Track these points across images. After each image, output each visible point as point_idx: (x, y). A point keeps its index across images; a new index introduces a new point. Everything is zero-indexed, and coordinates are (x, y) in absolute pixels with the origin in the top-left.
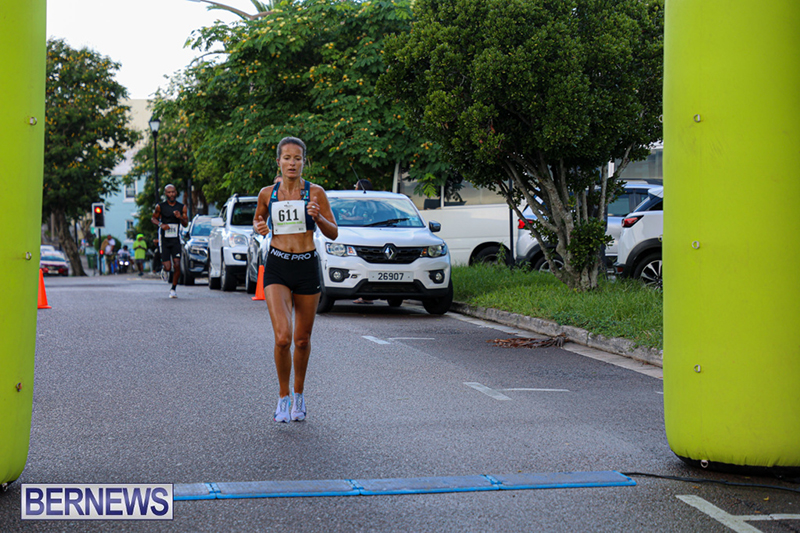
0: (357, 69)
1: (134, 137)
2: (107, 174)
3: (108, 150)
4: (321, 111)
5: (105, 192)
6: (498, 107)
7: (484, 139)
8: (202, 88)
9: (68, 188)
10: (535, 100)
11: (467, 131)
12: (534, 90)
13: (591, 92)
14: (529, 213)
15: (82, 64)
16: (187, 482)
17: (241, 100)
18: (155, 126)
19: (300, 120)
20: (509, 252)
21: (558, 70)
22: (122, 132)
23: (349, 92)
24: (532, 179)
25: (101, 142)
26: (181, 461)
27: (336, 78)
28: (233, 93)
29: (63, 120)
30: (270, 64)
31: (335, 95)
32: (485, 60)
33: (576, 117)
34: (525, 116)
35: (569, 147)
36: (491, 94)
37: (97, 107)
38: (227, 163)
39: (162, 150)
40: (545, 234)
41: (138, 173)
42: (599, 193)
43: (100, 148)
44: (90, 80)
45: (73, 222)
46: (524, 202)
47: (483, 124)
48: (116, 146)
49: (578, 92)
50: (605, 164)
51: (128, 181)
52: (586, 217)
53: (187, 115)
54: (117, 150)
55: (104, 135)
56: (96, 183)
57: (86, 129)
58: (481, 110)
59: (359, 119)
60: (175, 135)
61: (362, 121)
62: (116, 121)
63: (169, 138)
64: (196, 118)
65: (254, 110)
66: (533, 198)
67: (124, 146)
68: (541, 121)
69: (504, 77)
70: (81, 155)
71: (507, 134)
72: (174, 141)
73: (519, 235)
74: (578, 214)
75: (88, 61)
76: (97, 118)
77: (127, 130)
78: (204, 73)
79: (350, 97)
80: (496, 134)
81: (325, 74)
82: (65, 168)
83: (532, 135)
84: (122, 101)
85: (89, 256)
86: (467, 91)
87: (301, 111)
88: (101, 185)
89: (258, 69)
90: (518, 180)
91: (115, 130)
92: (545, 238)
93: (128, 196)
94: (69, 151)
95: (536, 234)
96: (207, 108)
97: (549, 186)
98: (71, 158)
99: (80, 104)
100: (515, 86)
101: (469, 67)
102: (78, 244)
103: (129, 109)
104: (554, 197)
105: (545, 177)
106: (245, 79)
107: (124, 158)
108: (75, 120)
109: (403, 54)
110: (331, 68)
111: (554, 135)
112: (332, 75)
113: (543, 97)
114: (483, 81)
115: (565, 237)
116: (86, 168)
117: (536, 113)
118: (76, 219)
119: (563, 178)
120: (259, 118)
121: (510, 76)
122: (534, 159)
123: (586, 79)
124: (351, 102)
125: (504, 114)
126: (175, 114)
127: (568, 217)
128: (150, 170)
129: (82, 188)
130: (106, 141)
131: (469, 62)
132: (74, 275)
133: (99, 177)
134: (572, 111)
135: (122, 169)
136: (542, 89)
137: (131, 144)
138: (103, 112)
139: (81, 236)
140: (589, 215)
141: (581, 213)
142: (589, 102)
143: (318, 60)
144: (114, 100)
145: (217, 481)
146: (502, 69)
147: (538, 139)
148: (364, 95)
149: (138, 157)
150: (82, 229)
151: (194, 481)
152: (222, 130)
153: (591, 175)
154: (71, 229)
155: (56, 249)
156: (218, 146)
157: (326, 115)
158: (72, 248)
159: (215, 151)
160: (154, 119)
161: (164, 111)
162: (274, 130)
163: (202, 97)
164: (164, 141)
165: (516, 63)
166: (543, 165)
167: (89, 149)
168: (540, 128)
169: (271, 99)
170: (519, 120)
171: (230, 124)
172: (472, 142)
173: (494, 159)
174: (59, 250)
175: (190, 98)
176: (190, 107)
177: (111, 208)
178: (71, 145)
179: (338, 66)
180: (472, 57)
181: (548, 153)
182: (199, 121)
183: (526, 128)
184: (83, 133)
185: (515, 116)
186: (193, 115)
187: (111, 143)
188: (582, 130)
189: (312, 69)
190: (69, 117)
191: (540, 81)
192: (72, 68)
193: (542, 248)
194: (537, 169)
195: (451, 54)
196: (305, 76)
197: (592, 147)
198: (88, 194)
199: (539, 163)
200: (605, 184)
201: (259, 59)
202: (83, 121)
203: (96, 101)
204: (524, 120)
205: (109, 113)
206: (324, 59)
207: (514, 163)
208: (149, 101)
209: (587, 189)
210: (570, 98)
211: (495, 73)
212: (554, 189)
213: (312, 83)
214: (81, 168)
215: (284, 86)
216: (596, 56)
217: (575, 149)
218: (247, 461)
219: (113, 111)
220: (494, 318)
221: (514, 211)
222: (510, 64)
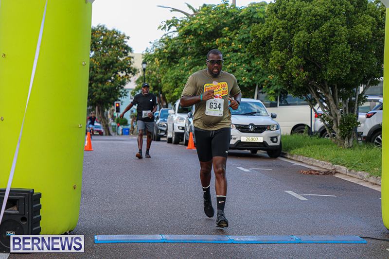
0: (239, 40)
1: (135, 71)
2: (122, 88)
3: (123, 77)
5: (121, 96)
6: (305, 59)
7: (298, 74)
8: (166, 48)
9: (105, 94)
10: (324, 56)
11: (290, 70)
12: (323, 51)
13: (351, 52)
14: (320, 110)
15: (113, 37)
16: (151, 234)
17: (184, 54)
18: (145, 66)
20: (310, 128)
21: (335, 42)
22: (129, 69)
23: (235, 51)
24: (321, 94)
25: (120, 73)
26: (149, 224)
27: (229, 44)
28: (180, 50)
29: (103, 63)
30: (197, 38)
31: (228, 52)
32: (299, 37)
33: (343, 64)
35: (339, 78)
36: (302, 53)
37: (118, 57)
38: (177, 84)
39: (148, 78)
40: (327, 121)
42: (355, 101)
43: (120, 76)
45: (106, 110)
46: (318, 105)
47: (298, 67)
48: (126, 75)
49: (345, 52)
50: (358, 87)
52: (347, 113)
53: (159, 60)
54: (127, 77)
55: (121, 70)
56: (117, 92)
57: (113, 67)
58: (297, 60)
59: (239, 64)
60: (155, 70)
61: (240, 65)
62: (127, 63)
63: (152, 72)
64: (163, 62)
65: (190, 59)
66: (322, 103)
67: (130, 75)
68: (326, 66)
69: (309, 45)
70: (110, 79)
71: (309, 72)
72: (154, 73)
73: (315, 121)
74: (344, 111)
75: (115, 35)
76: (119, 62)
77: (132, 68)
78: (168, 41)
79: (235, 54)
80: (304, 72)
81: (223, 42)
82: (104, 85)
83: (322, 73)
84: (130, 54)
85: (113, 126)
86: (291, 51)
88: (119, 94)
89: (192, 39)
90: (315, 94)
91: (126, 68)
92: (327, 123)
94: (106, 77)
95: (323, 120)
96: (168, 57)
97: (330, 97)
98: (106, 81)
99: (111, 55)
100: (314, 49)
101: (292, 40)
102: (108, 121)
103: (133, 58)
104: (332, 103)
105: (328, 93)
106: (186, 44)
107: (130, 81)
108: (108, 63)
109: (260, 34)
110: (226, 39)
111: (332, 73)
112: (227, 43)
113: (327, 55)
114: (298, 47)
115: (337, 122)
116: (113, 85)
117: (324, 62)
118: (108, 109)
119: (337, 94)
120: (192, 63)
121: (311, 44)
122: (322, 84)
123: (349, 46)
124: (235, 56)
125: (308, 63)
126: (153, 61)
127: (339, 113)
129: (110, 95)
130: (122, 73)
131: (292, 38)
132: (106, 135)
133: (118, 89)
134: (341, 61)
135: (129, 86)
136: (327, 51)
137: (134, 74)
138: (121, 59)
139: (109, 117)
140: (349, 111)
141: (345, 111)
142: (350, 57)
143: (220, 35)
144: (126, 54)
145: (165, 234)
146: (307, 41)
147: (325, 75)
148: (242, 52)
149: (137, 82)
150: (110, 114)
151: (154, 234)
152: (175, 68)
153: (350, 91)
154: (105, 113)
156: (173, 75)
158: (105, 122)
159: (172, 78)
160: (144, 63)
161: (148, 59)
162: (198, 68)
163: (165, 52)
164: (150, 73)
165: (315, 38)
166: (327, 87)
167: (114, 76)
168: (326, 70)
169: (198, 54)
170: (316, 65)
171: (178, 65)
172: (292, 76)
173: (303, 84)
174: (100, 123)
175: (160, 53)
176: (160, 57)
177: (123, 104)
178: (107, 74)
179: (230, 39)
180: (293, 35)
181: (329, 81)
182: (164, 64)
183: (319, 69)
184: (112, 69)
185: (314, 64)
186: (161, 60)
187: (124, 74)
188: (346, 71)
189: (218, 40)
190: (106, 62)
191: (326, 47)
192: (108, 38)
193: (326, 127)
194: (324, 89)
195: (283, 34)
196: (214, 43)
197: (351, 79)
198: (114, 97)
199: (325, 86)
200: (357, 97)
201: (193, 35)
202: (112, 63)
203: (118, 54)
204: (318, 65)
205: (124, 60)
206: (223, 35)
207: (313, 86)
208: (142, 55)
209: (348, 99)
210: (340, 55)
211: (304, 43)
212: (332, 99)
213: (217, 47)
214: (111, 85)
215: (204, 48)
216: (354, 35)
217: (343, 80)
218: (179, 225)
219: (126, 59)
220: (301, 160)
221: (312, 109)
222: (312, 39)
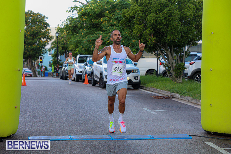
0: (114, 19)
1: (51, 38)
2: (44, 48)
3: (44, 41)
4: (104, 31)
5: (43, 53)
6: (154, 30)
7: (150, 39)
8: (71, 24)
9: (33, 52)
10: (165, 28)
11: (145, 37)
12: (165, 25)
13: (181, 26)
14: (163, 61)
15: (37, 17)
16: (63, 135)
17: (81, 28)
18: (57, 35)
19: (98, 33)
20: (157, 72)
21: (172, 20)
22: (48, 36)
23: (112, 25)
24: (164, 51)
25: (42, 39)
26: (62, 129)
27: (109, 21)
28: (79, 25)
30: (90, 17)
31: (108, 26)
32: (151, 16)
33: (177, 33)
34: (162, 33)
35: (174, 42)
36: (152, 26)
37: (41, 29)
38: (77, 45)
39: (59, 42)
40: (167, 67)
41: (52, 48)
42: (183, 55)
43: (42, 41)
44: (39, 22)
45: (34, 62)
46: (161, 57)
47: (150, 35)
48: (46, 40)
49: (177, 26)
50: (185, 47)
51: (50, 50)
52: (179, 62)
53: (66, 32)
55: (43, 37)
56: (40, 50)
57: (38, 35)
58: (149, 31)
60: (63, 37)
62: (46, 33)
63: (61, 38)
65: (85, 31)
66: (164, 56)
67: (49, 40)
68: (167, 34)
69: (156, 21)
70: (36, 43)
71: (157, 38)
72: (63, 39)
73: (160, 67)
74: (177, 61)
75: (39, 16)
76: (41, 32)
77: (50, 36)
78: (71, 20)
79: (112, 27)
80: (154, 38)
81: (105, 20)
82: (32, 46)
83: (164, 38)
84: (48, 28)
85: (38, 71)
86: (146, 25)
87: (98, 31)
88: (42, 51)
89: (87, 19)
90: (160, 51)
91: (46, 36)
93: (49, 55)
94: (33, 41)
95: (165, 66)
96: (72, 30)
97: (169, 53)
98: (34, 44)
99: (36, 28)
100: (159, 24)
101: (146, 18)
102: (35, 68)
103: (50, 30)
104: (170, 56)
105: (167, 50)
106: (83, 21)
107: (48, 44)
108: (35, 33)
109: (127, 15)
110: (107, 18)
111: (170, 38)
112: (107, 21)
113: (167, 27)
114: (150, 22)
115: (173, 67)
116: (38, 47)
117: (165, 32)
118: (35, 61)
119: (173, 51)
120: (86, 33)
121: (158, 21)
122: (164, 45)
123: (180, 22)
125: (156, 32)
126: (63, 31)
127: (174, 62)
128: (56, 47)
129: (36, 52)
130: (44, 39)
131: (146, 17)
132: (34, 76)
133: (41, 49)
134: (175, 31)
135: (48, 47)
136: (167, 25)
137: (51, 40)
138: (43, 31)
139: (36, 66)
140: (180, 61)
141: (178, 61)
142: (180, 29)
143: (103, 16)
144: (46, 27)
145: (72, 135)
146: (156, 19)
147: (166, 39)
148: (117, 26)
149: (52, 43)
150: (37, 64)
151: (65, 135)
152: (76, 36)
153: (181, 50)
154: (33, 64)
155: (29, 69)
156: (75, 41)
157: (105, 32)
158: (33, 69)
160: (57, 33)
161: (60, 30)
162: (90, 36)
163: (70, 27)
164: (60, 39)
165: (160, 17)
166: (167, 47)
167: (39, 41)
168: (166, 36)
169: (90, 27)
170: (160, 34)
171: (78, 34)
172: (146, 40)
173: (153, 45)
174: (30, 69)
175: (67, 27)
176: (67, 29)
177: (45, 58)
178: (34, 40)
179: (109, 18)
180: (147, 16)
181: (168, 43)
182: (69, 33)
183: (162, 36)
184: (37, 37)
185: (159, 33)
186: (68, 32)
187: (45, 40)
188: (178, 37)
189: (102, 19)
190: (33, 32)
191: (166, 23)
192: (34, 18)
193: (166, 71)
194: (165, 48)
195: (141, 15)
196: (100, 21)
197: (181, 42)
198: (38, 54)
199: (166, 46)
200: (185, 52)
201: (87, 16)
202: (37, 33)
203: (41, 28)
204: (162, 34)
205: (44, 31)
206: (105, 16)
207: (159, 46)
208: (56, 28)
209: (180, 54)
210: (175, 28)
211: (154, 20)
212: (170, 54)
213: (102, 23)
214: (36, 46)
215: (94, 24)
216: (183, 16)
217: (176, 42)
218: (81, 129)
219: (46, 30)
220: (152, 90)
221: (158, 60)
222: (158, 18)
